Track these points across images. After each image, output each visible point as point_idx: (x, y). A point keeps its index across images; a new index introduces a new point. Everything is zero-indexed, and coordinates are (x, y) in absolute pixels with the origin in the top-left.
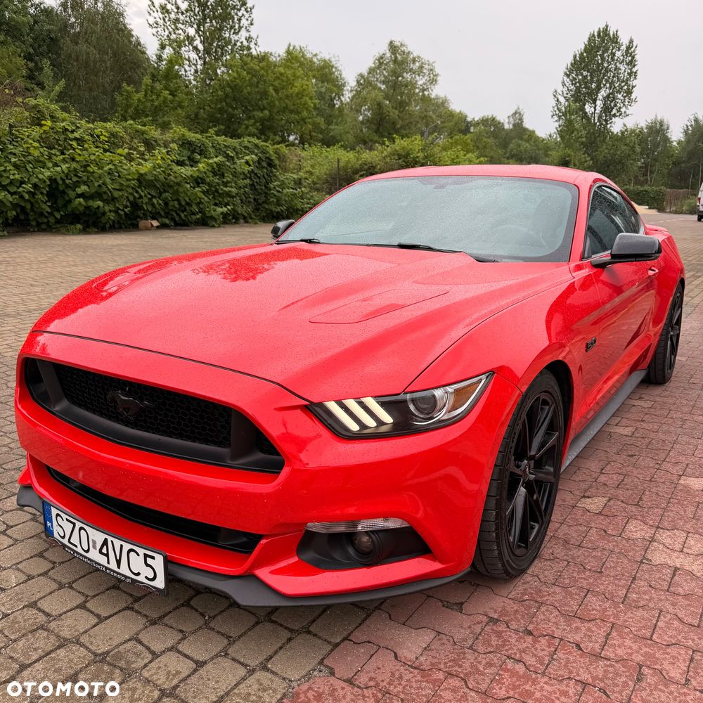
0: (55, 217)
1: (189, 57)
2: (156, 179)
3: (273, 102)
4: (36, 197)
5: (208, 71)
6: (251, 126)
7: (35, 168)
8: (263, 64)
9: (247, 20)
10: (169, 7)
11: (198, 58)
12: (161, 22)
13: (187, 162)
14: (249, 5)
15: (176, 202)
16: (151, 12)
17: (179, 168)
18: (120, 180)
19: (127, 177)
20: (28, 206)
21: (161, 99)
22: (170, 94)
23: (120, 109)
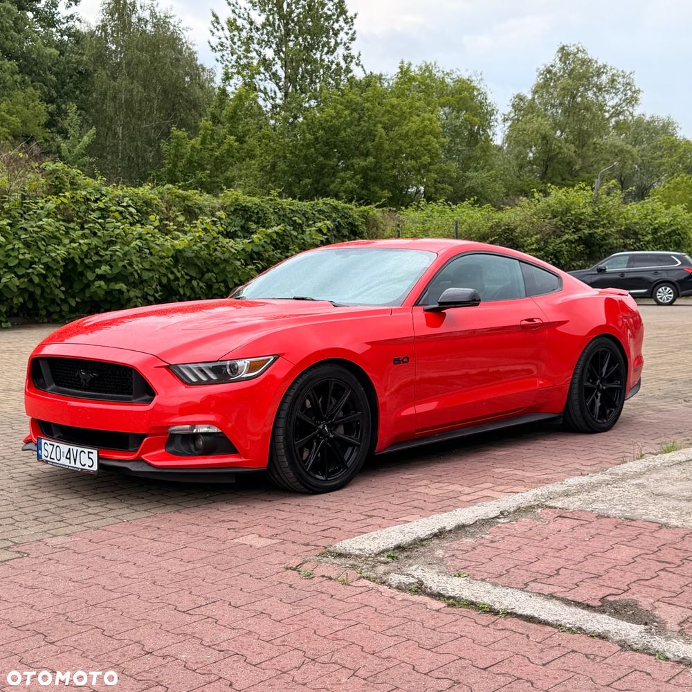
0: (70, 305)
1: (265, 89)
2: (196, 256)
3: (381, 144)
4: (49, 280)
5: (291, 105)
6: (350, 179)
7: (47, 245)
8: (370, 93)
9: (347, 34)
10: (240, 22)
11: (277, 89)
12: (228, 43)
13: (240, 234)
14: (349, 14)
15: (222, 285)
16: (215, 30)
17: (228, 240)
18: (151, 258)
19: (160, 253)
20: (38, 292)
21: (225, 147)
22: (236, 141)
23: (166, 161)
